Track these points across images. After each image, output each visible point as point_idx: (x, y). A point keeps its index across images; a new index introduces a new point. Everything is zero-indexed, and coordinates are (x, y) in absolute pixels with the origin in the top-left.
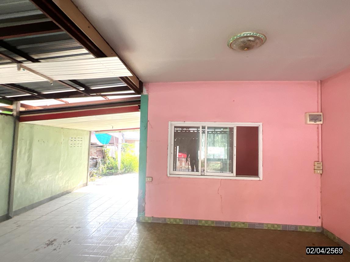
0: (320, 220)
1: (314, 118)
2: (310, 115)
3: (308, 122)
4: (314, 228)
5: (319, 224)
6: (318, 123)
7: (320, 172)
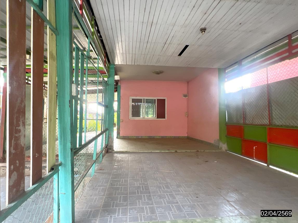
0: (187, 134)
1: (185, 96)
2: (184, 95)
3: (183, 97)
4: (185, 137)
5: (187, 136)
6: (186, 98)
7: (187, 116)
